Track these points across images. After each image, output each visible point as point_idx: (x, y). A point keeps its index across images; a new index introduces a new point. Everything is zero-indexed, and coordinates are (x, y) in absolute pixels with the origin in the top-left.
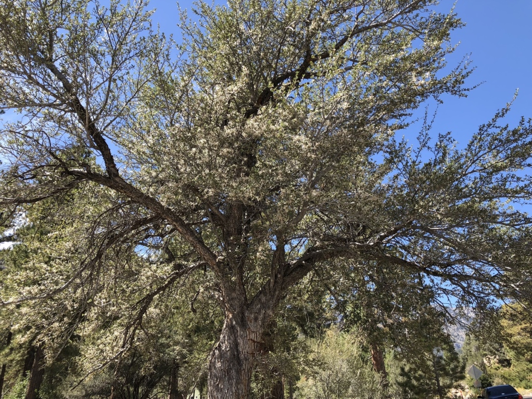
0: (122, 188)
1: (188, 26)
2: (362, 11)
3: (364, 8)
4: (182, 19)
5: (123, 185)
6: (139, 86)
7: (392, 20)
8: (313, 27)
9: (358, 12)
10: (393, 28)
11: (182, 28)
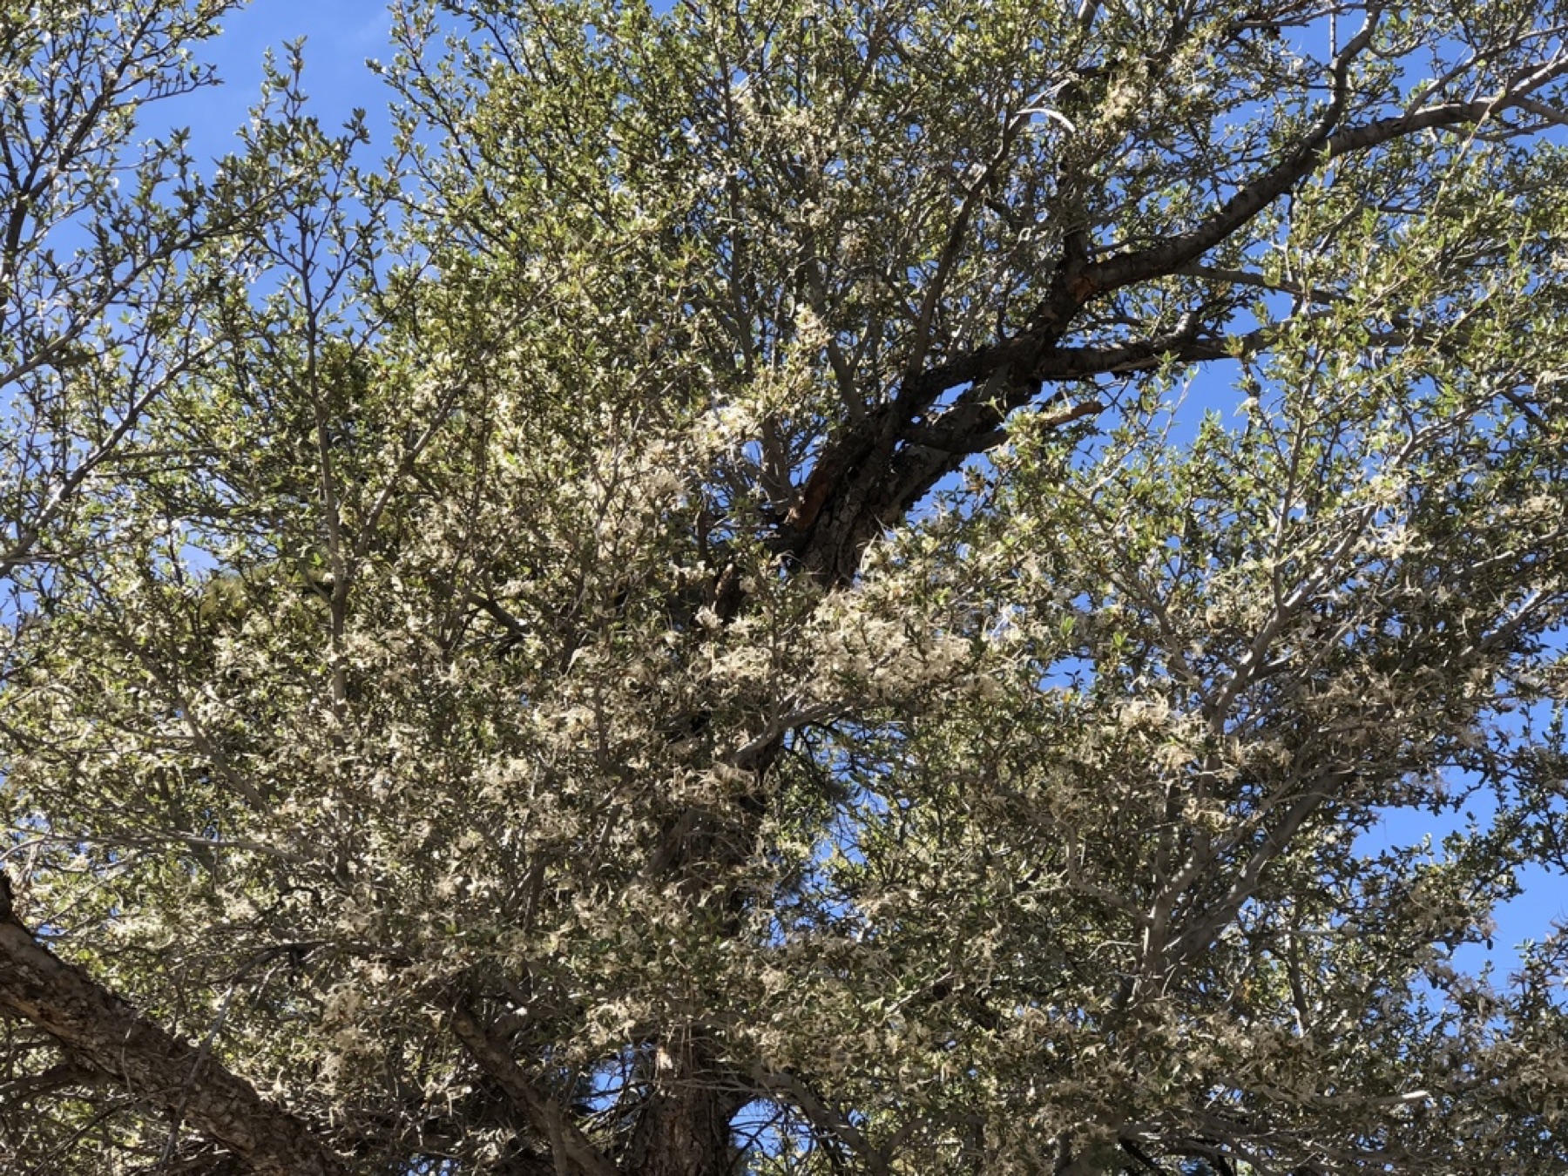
0: (32, 993)
1: (435, 77)
2: (1365, 40)
3: (1373, 21)
4: (402, 35)
5: (42, 974)
6: (140, 397)
7: (1526, 90)
8: (1119, 112)
9: (1343, 43)
10: (1527, 131)
11: (395, 82)
